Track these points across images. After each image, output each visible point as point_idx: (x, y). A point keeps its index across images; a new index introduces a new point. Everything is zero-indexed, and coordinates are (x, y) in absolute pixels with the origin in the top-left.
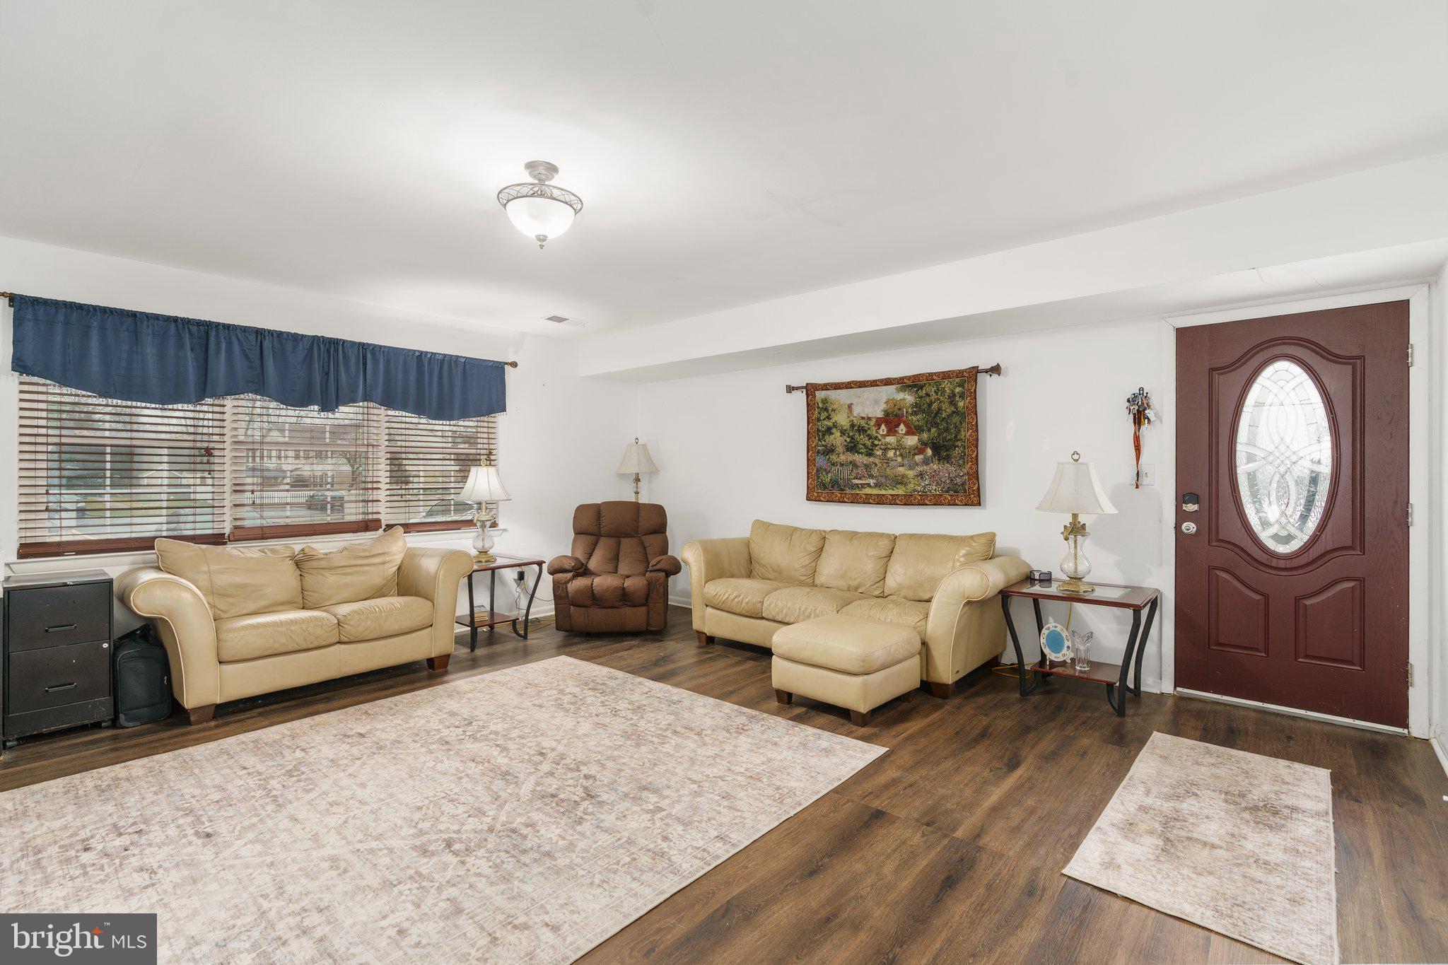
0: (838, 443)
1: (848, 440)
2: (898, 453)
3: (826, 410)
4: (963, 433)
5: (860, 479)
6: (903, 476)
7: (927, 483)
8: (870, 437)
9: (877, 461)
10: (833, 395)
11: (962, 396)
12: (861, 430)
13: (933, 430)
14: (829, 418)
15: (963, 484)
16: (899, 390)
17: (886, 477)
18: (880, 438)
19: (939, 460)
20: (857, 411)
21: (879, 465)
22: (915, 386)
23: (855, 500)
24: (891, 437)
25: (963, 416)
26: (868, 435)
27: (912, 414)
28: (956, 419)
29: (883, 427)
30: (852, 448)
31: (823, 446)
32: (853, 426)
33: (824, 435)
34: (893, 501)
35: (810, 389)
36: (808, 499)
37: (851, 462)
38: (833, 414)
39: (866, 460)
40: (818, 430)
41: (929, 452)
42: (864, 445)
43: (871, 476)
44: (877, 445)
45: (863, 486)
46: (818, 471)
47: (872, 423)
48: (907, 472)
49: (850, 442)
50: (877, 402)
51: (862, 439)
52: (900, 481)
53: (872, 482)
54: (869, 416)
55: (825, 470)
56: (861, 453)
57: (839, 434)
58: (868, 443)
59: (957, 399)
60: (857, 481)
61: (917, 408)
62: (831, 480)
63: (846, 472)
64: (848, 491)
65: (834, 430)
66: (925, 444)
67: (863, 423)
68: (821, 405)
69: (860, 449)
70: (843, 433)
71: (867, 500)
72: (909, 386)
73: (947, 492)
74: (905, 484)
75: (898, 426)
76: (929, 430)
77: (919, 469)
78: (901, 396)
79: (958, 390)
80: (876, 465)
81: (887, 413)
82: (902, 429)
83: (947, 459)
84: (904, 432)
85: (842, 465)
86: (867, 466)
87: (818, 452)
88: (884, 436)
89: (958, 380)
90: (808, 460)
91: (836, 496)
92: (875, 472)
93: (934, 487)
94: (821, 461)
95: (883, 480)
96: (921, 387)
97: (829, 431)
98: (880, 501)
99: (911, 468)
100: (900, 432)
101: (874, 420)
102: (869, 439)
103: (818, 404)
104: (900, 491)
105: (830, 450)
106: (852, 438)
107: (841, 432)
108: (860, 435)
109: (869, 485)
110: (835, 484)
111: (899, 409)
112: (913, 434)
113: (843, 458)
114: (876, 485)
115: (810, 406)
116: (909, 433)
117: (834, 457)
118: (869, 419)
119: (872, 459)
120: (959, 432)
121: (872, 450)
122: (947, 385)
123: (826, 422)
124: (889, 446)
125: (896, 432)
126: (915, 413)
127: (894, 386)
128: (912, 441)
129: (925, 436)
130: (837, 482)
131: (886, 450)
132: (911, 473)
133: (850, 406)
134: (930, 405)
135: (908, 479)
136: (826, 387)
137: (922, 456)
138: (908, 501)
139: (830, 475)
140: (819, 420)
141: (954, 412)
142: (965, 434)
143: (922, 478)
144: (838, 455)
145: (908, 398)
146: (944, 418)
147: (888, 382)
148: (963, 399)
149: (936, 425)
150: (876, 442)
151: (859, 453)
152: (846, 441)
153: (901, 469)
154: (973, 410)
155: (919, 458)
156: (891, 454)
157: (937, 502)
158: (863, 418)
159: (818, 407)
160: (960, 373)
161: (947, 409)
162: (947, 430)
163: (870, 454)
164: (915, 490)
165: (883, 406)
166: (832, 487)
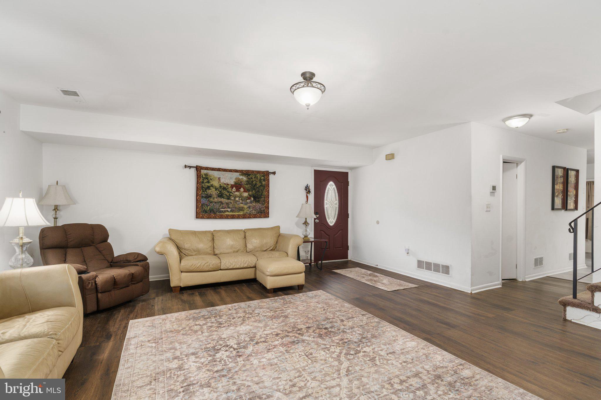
0: (214, 193)
1: (219, 192)
2: (240, 199)
3: (207, 178)
4: (264, 193)
5: (224, 208)
6: (243, 208)
7: (251, 210)
8: (228, 192)
9: (232, 201)
10: (211, 172)
11: (264, 180)
12: (224, 189)
13: (253, 191)
14: (208, 182)
15: (264, 210)
16: (240, 175)
17: (235, 208)
18: (233, 192)
19: (256, 202)
20: (222, 181)
21: (233, 203)
22: (247, 174)
23: (221, 217)
24: (237, 193)
25: (264, 187)
26: (228, 191)
27: (246, 185)
28: (262, 188)
29: (234, 188)
30: (221, 196)
31: (206, 194)
32: (221, 187)
33: (206, 190)
34: (238, 217)
35: (198, 169)
36: (197, 217)
37: (220, 202)
38: (211, 181)
39: (227, 201)
40: (202, 187)
41: (252, 199)
42: (226, 195)
43: (229, 208)
44: (231, 195)
45: (225, 211)
46: (202, 205)
47: (229, 186)
48: (244, 206)
49: (220, 193)
50: (231, 178)
51: (225, 192)
52: (241, 209)
53: (229, 210)
54: (228, 183)
55: (207, 205)
56: (225, 198)
57: (214, 190)
58: (228, 194)
59: (262, 181)
60: (222, 210)
61: (248, 183)
62: (210, 209)
63: (217, 206)
64: (218, 214)
65: (211, 188)
66: (250, 196)
67: (225, 186)
68: (204, 176)
69: (224, 196)
70: (216, 189)
71: (227, 217)
72: (245, 174)
73: (258, 213)
74: (243, 211)
75: (240, 188)
76: (252, 191)
77: (249, 205)
78: (241, 177)
79: (262, 178)
80: (231, 203)
81: (236, 183)
82: (242, 190)
83: (258, 202)
84: (243, 191)
85: (215, 203)
86: (227, 204)
87: (202, 197)
88: (234, 192)
89: (262, 174)
90: (197, 200)
91: (212, 216)
92: (231, 206)
93: (254, 212)
94: (204, 201)
95: (234, 209)
96: (249, 175)
97: (208, 188)
98: (233, 217)
99: (246, 204)
100: (241, 191)
101: (230, 185)
102: (228, 193)
103: (202, 175)
104: (241, 213)
105: (209, 196)
106: (220, 192)
107: (215, 189)
108: (224, 191)
109: (228, 211)
110: (211, 211)
111: (241, 182)
112: (246, 192)
113: (216, 200)
114: (231, 211)
115: (199, 176)
116: (244, 191)
117: (211, 199)
118: (228, 184)
119: (229, 201)
120: (263, 192)
121: (229, 197)
122: (258, 176)
123: (207, 184)
124: (236, 196)
125: (240, 191)
126: (247, 184)
127: (239, 173)
128: (246, 194)
129: (251, 193)
130: (213, 210)
131: (235, 197)
132: (246, 207)
133: (219, 178)
134: (252, 182)
135: (244, 208)
136: (207, 168)
137: (250, 200)
138: (244, 217)
139: (209, 207)
140: (203, 182)
141: (261, 185)
142: (265, 193)
143: (249, 208)
144: (214, 198)
145: (245, 179)
146: (257, 187)
147: (236, 171)
148: (264, 181)
149: (255, 189)
150: (231, 194)
151: (224, 198)
152: (217, 193)
153: (242, 205)
154: (268, 185)
155: (248, 201)
156: (237, 199)
157: (255, 217)
158: (225, 184)
159: (202, 177)
160: (263, 172)
161: (259, 184)
162: (258, 191)
163: (229, 198)
164: (247, 213)
165: (234, 180)
166: (210, 212)
